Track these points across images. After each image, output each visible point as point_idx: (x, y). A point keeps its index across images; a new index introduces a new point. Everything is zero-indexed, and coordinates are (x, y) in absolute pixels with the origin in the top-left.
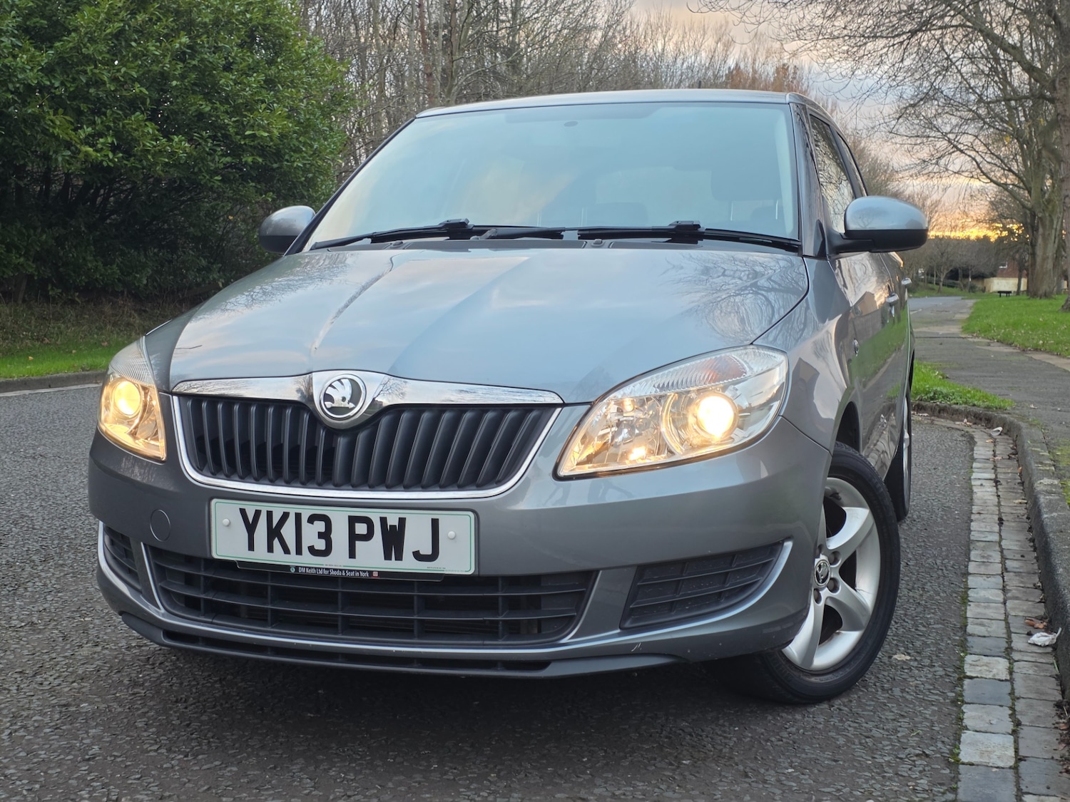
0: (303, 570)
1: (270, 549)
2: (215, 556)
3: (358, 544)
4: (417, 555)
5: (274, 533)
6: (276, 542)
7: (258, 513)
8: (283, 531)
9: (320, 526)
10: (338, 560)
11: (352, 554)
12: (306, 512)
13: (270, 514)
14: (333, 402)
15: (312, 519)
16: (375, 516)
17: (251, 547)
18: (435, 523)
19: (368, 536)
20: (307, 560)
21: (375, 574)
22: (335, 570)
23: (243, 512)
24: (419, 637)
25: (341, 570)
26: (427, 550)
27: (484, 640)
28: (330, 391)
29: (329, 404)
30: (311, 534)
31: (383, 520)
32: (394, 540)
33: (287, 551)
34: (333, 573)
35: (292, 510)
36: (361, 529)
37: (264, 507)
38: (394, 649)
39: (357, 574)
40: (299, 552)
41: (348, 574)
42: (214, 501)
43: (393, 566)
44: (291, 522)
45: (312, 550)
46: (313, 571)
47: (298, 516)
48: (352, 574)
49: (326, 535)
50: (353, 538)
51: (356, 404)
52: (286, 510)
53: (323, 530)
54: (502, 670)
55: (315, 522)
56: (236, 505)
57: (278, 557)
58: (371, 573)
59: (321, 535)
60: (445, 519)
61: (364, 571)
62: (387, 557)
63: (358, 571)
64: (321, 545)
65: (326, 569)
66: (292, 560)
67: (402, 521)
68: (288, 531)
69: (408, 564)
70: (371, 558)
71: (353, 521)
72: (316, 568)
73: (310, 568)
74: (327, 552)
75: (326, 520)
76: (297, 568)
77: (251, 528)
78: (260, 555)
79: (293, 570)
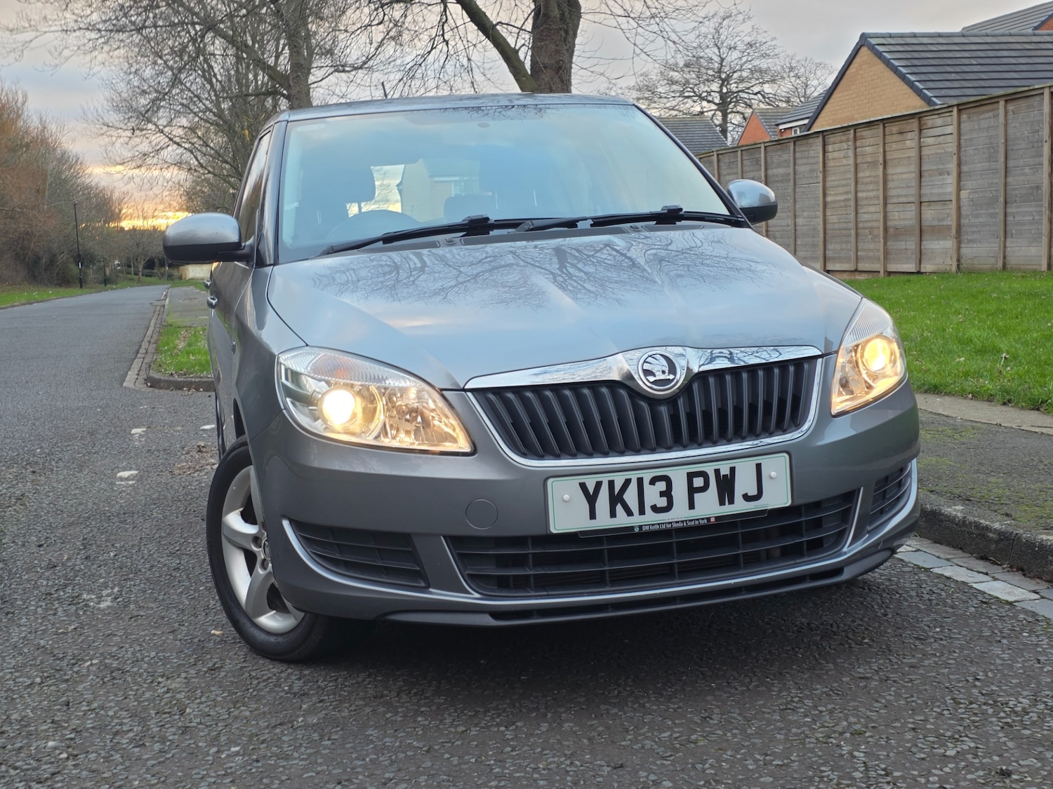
0: (647, 528)
1: (613, 514)
2: (554, 531)
3: (696, 496)
4: (747, 498)
5: (616, 499)
6: (619, 508)
7: (599, 485)
8: (626, 497)
9: (662, 486)
10: (680, 513)
11: (692, 506)
12: (647, 476)
13: (611, 484)
14: (654, 375)
15: (653, 481)
16: (709, 469)
17: (593, 515)
18: (759, 466)
19: (705, 488)
20: (651, 518)
21: (713, 520)
22: (677, 522)
23: (583, 486)
24: (745, 568)
25: (682, 522)
26: (753, 491)
27: (795, 560)
29: (652, 379)
30: (653, 495)
31: (717, 472)
32: (726, 487)
33: (629, 513)
34: (675, 525)
35: (634, 476)
36: (698, 482)
37: (605, 479)
38: (732, 581)
39: (697, 522)
40: (642, 512)
41: (689, 524)
42: (550, 481)
43: (728, 510)
44: (633, 487)
45: (655, 509)
46: (657, 527)
47: (640, 481)
48: (693, 523)
49: (667, 494)
50: (692, 491)
51: (675, 374)
52: (628, 477)
53: (664, 489)
54: (810, 582)
55: (657, 483)
56: (576, 481)
57: (622, 520)
58: (708, 519)
59: (662, 494)
60: (766, 462)
61: (703, 519)
62: (722, 503)
63: (698, 520)
64: (663, 502)
65: (669, 523)
66: (636, 520)
67: (733, 470)
68: (631, 497)
69: (740, 506)
70: (709, 506)
71: (691, 476)
72: (659, 524)
73: (653, 525)
74: (669, 507)
75: (667, 479)
76: (640, 527)
77: (592, 499)
78: (604, 521)
79: (637, 530)
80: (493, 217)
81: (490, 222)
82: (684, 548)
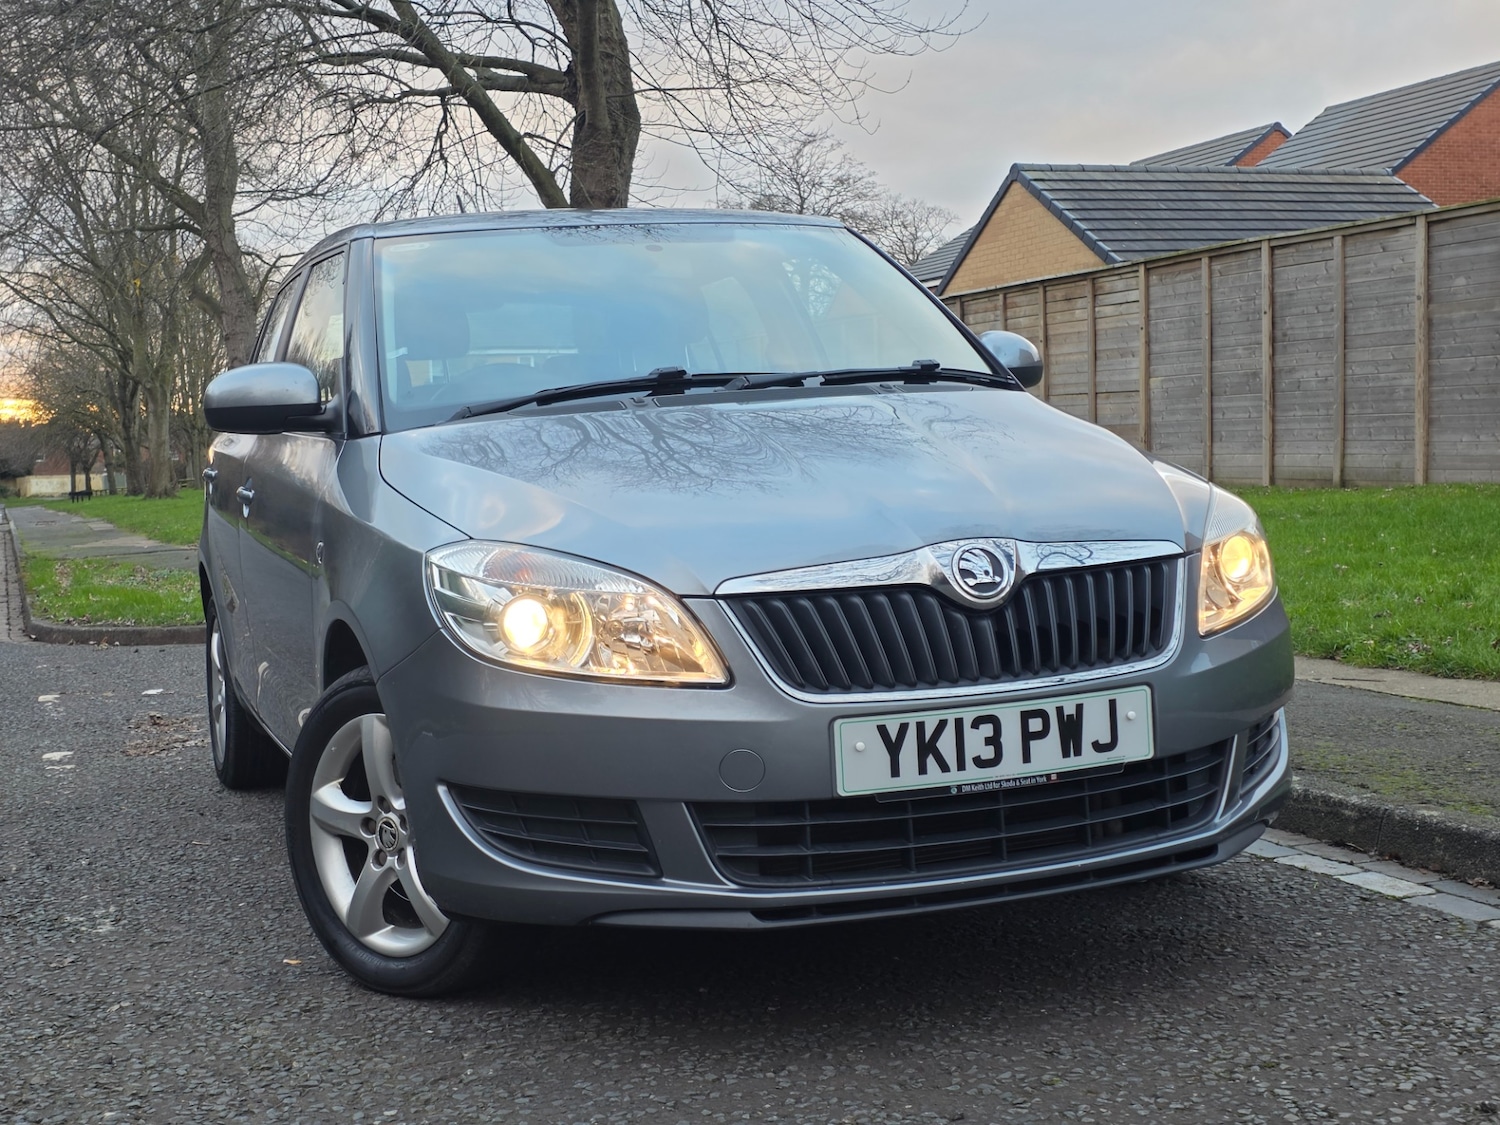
0: (968, 788)
1: (923, 770)
2: (842, 794)
3: (1033, 744)
4: (1098, 747)
5: (927, 748)
6: (931, 761)
7: (904, 728)
8: (940, 745)
9: (987, 730)
10: (1011, 768)
11: (1027, 758)
12: (969, 716)
13: (921, 726)
14: (975, 578)
15: (977, 723)
16: (1049, 706)
17: (895, 772)
18: (1113, 704)
19: (1042, 734)
20: (973, 775)
21: (1054, 777)
22: (1008, 780)
23: (883, 730)
24: (1094, 844)
25: (1015, 780)
26: (1106, 739)
27: (1156, 834)
28: (964, 565)
29: (972, 582)
30: (976, 743)
31: (1060, 710)
32: (1071, 731)
33: (945, 768)
34: (1005, 785)
35: (951, 716)
36: (1035, 725)
37: (912, 719)
38: (1079, 863)
39: (1033, 781)
40: (961, 766)
41: (1023, 783)
42: (838, 723)
43: (1073, 763)
44: (949, 733)
45: (979, 762)
46: (980, 788)
47: (959, 723)
48: (1028, 782)
49: (994, 741)
50: (1027, 737)
51: (1001, 576)
52: (943, 717)
53: (991, 734)
54: (1176, 865)
55: (981, 726)
56: (873, 723)
57: (935, 778)
58: (1048, 776)
59: (988, 741)
60: (1122, 697)
61: (1041, 776)
62: (1066, 754)
63: (1034, 777)
64: (988, 753)
65: (997, 782)
66: (953, 778)
67: (1080, 708)
68: (946, 745)
69: (1089, 759)
70: (1049, 759)
71: (1026, 716)
72: (983, 783)
73: (976, 784)
74: (997, 759)
75: (994, 720)
76: (959, 787)
77: (894, 748)
78: (910, 779)
79: (954, 791)
80: (691, 371)
81: (686, 377)
82: (1016, 817)
